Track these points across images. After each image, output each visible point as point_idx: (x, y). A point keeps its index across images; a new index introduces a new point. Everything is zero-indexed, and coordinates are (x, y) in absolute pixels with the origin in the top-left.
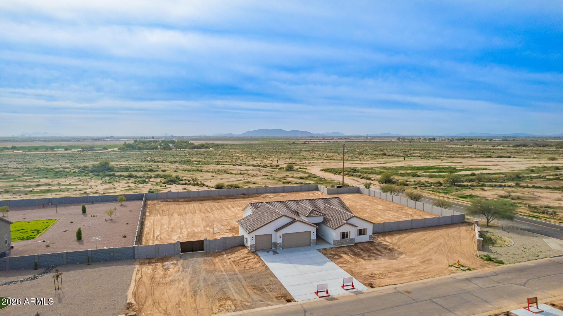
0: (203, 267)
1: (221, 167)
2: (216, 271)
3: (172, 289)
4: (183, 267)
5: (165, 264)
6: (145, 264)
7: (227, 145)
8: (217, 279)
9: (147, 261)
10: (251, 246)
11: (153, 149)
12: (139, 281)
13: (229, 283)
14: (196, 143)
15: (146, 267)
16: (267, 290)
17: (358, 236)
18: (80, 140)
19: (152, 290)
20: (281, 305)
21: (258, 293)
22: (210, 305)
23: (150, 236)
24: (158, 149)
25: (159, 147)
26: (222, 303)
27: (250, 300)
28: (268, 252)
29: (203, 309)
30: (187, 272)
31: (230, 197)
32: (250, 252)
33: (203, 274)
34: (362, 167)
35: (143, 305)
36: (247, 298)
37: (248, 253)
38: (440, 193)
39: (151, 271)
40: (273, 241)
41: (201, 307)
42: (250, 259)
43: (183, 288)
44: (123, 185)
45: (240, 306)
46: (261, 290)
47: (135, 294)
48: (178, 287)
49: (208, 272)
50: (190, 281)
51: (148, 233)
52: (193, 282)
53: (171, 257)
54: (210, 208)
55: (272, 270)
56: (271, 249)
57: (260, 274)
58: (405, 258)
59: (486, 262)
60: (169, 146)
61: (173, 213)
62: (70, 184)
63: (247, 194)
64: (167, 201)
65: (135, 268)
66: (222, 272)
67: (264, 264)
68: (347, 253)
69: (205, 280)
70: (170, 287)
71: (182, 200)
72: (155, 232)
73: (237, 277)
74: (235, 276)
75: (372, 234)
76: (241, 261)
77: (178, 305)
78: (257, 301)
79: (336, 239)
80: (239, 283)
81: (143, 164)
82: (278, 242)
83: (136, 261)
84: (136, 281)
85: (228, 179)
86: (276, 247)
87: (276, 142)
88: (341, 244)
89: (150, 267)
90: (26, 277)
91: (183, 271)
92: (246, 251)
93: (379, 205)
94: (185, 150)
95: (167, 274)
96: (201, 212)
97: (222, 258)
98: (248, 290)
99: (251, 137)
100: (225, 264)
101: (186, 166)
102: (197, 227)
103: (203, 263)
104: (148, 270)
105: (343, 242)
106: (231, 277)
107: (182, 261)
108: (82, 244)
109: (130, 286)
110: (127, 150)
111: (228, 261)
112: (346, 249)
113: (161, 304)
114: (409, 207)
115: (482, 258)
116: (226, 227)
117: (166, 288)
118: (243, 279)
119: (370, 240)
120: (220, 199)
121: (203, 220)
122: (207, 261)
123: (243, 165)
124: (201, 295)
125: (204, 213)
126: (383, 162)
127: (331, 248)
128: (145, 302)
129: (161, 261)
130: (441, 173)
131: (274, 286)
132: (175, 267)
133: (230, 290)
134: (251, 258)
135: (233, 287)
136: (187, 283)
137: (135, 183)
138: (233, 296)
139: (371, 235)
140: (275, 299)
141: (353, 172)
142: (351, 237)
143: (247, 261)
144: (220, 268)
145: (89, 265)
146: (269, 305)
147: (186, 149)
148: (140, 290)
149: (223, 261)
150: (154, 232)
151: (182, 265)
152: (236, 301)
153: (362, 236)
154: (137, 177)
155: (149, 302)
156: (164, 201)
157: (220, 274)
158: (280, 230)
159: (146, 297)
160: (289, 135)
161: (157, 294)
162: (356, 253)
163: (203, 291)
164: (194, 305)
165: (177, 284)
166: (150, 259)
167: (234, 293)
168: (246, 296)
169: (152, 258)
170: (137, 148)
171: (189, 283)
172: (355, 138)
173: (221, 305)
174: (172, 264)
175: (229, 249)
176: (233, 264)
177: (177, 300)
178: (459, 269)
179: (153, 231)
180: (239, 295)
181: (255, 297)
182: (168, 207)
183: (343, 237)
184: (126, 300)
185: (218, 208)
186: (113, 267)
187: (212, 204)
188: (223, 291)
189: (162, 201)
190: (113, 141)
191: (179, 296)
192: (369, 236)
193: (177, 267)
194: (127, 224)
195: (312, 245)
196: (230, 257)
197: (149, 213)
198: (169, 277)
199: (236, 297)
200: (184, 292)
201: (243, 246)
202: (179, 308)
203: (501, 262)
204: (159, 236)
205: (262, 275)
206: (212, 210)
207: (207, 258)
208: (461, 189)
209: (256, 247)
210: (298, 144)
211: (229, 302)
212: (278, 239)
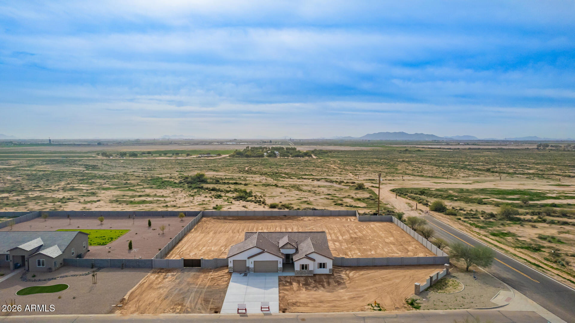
0: (189, 279)
6: (155, 273)
9: (158, 271)
10: (231, 268)
17: (318, 268)
28: (240, 274)
32: (228, 272)
37: (226, 273)
40: (247, 266)
42: (224, 278)
53: (174, 270)
56: (244, 271)
65: (147, 275)
67: (228, 283)
75: (331, 267)
76: (217, 278)
79: (298, 269)
82: (250, 267)
83: (151, 270)
86: (248, 270)
88: (301, 274)
90: (84, 273)
92: (226, 271)
97: (207, 274)
103: (191, 276)
104: (154, 277)
105: (302, 273)
107: (180, 273)
119: (329, 273)
122: (196, 276)
129: (167, 272)
134: (226, 276)
139: (331, 269)
142: (310, 269)
143: (220, 279)
145: (122, 269)
149: (206, 277)
151: (178, 276)
153: (322, 269)
158: (251, 258)
162: (307, 282)
166: (161, 269)
174: (171, 275)
175: (216, 268)
176: (210, 280)
183: (303, 268)
192: (329, 270)
193: (173, 277)
195: (279, 272)
201: (227, 266)
207: (197, 273)
212: (250, 264)
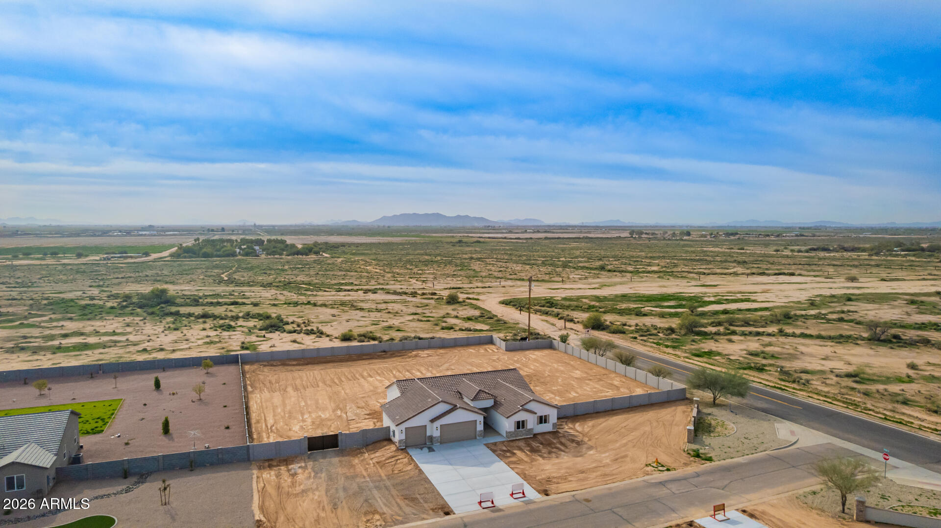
0: (340, 470)
1: (345, 296)
2: (357, 476)
3: (306, 501)
4: (314, 472)
5: (290, 467)
6: (264, 468)
7: (350, 245)
8: (360, 487)
9: (267, 464)
10: (400, 441)
11: (228, 255)
12: (263, 492)
13: (375, 492)
14: (299, 242)
15: (268, 472)
16: (421, 501)
17: (537, 425)
18: (97, 234)
19: (282, 503)
20: (439, 519)
21: (411, 504)
22: (355, 521)
23: (262, 426)
24: (236, 256)
25: (238, 250)
26: (368, 518)
27: (402, 514)
28: (421, 449)
29: (348, 525)
30: (321, 478)
31: (364, 357)
32: (398, 449)
33: (342, 481)
34: (564, 296)
35: (275, 523)
36: (398, 511)
37: (396, 451)
38: (667, 346)
39: (274, 477)
40: (428, 434)
41: (344, 523)
42: (399, 459)
43: (319, 500)
44: (198, 334)
45: (390, 520)
46: (414, 501)
47: (262, 508)
48: (313, 499)
49: (347, 478)
50: (327, 491)
51: (258, 422)
52: (331, 492)
53: (296, 458)
54: (337, 378)
55: (427, 475)
56: (426, 444)
57: (412, 479)
58: (594, 454)
59: (692, 459)
60: (253, 249)
61: (286, 387)
62: (114, 331)
63: (389, 351)
64: (272, 365)
65: (253, 474)
66: (364, 477)
67: (417, 466)
68: (523, 448)
69: (345, 489)
70: (304, 498)
71: (294, 363)
72: (267, 419)
73: (384, 484)
74: (381, 483)
75: (556, 421)
76: (387, 462)
77: (317, 521)
78: (409, 515)
79: (508, 431)
80: (387, 492)
81: (221, 289)
82: (434, 435)
83: (251, 464)
84: (259, 491)
85: (358, 321)
86: (431, 442)
87: (431, 239)
88: (515, 436)
89: (273, 473)
91: (315, 477)
92: (393, 448)
93: (577, 369)
94: (281, 258)
95: (296, 482)
96: (326, 385)
97: (363, 458)
98: (398, 500)
99: (389, 227)
100: (367, 466)
101: (289, 294)
102: (324, 409)
103: (339, 465)
104: (270, 476)
105: (518, 434)
106: (377, 484)
107: (311, 463)
108: (172, 439)
109: (253, 498)
110: (185, 257)
111: (371, 462)
112: (522, 444)
113: (297, 521)
114: (618, 374)
115: (689, 453)
116: (363, 410)
117: (299, 500)
118: (391, 487)
119: (553, 429)
120: (350, 361)
121: (330, 398)
122: (344, 463)
123: (379, 291)
124: (343, 508)
125: (330, 386)
126: (596, 286)
127: (503, 442)
128: (277, 519)
129: (285, 463)
130: (679, 308)
131: (430, 495)
132: (304, 471)
133: (377, 501)
134: (400, 457)
135: (380, 497)
136: (323, 493)
137: (216, 330)
138: (381, 508)
140: (431, 512)
141: (548, 307)
142: (529, 427)
143: (395, 462)
144: (361, 472)
145: (191, 470)
146: (423, 519)
147: (284, 257)
148: (267, 504)
149: (365, 463)
150: (265, 419)
151: (313, 468)
152: (385, 515)
153: (543, 425)
154: (215, 317)
155: (282, 518)
156: (268, 365)
157: (363, 480)
158: (436, 420)
159: (276, 512)
160: (453, 224)
161: (289, 509)
162: (533, 448)
163: (344, 503)
164: (336, 521)
165: (311, 495)
166: (268, 460)
167: (382, 506)
168: (396, 509)
169: (272, 460)
170: (201, 255)
171: (326, 493)
172: (561, 229)
173: (368, 520)
174: (299, 467)
175: (370, 445)
176: (377, 466)
177: (315, 515)
178: (656, 469)
179: (263, 418)
180: (389, 507)
181: (408, 510)
182: (276, 377)
183: (518, 427)
184: (254, 516)
185: (349, 377)
186: (226, 473)
187: (340, 370)
188: (369, 502)
189: (265, 366)
190: (155, 235)
191: (316, 510)
192: (552, 425)
193: (307, 471)
194: (225, 406)
196: (373, 456)
197: (252, 388)
198: (300, 485)
199: (385, 509)
200: (322, 505)
201: (389, 440)
202: (319, 524)
203: (710, 459)
204: (273, 426)
205: (415, 481)
206: (341, 381)
207: (343, 459)
208: (699, 340)
209: (405, 442)
210: (467, 244)
211: (377, 517)
212: (434, 431)
